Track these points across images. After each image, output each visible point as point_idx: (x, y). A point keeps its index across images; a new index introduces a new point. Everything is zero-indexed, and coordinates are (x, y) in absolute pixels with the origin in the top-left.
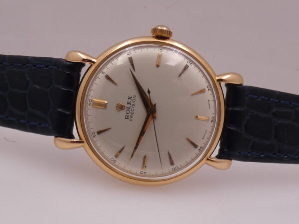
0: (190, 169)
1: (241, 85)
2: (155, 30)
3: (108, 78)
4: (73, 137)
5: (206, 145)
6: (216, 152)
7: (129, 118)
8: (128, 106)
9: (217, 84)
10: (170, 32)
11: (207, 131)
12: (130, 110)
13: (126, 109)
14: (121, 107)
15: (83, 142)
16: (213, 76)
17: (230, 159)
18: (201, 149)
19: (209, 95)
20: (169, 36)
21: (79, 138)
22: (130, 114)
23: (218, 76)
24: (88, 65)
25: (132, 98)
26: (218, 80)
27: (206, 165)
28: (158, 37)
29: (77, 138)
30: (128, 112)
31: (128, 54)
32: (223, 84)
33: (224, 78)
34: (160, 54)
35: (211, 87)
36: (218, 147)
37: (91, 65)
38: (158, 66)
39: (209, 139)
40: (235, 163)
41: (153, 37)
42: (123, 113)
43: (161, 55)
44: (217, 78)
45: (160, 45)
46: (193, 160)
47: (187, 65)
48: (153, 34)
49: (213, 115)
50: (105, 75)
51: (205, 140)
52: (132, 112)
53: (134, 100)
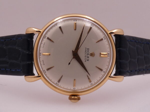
0: (49, 25)
1: (25, 76)
2: (79, 99)
3: (101, 70)
5: (42, 40)
7: (87, 50)
8: (88, 56)
11: (43, 48)
12: (87, 54)
13: (89, 54)
14: (92, 55)
22: (87, 51)
25: (87, 60)
30: (88, 53)
31: (92, 84)
34: (74, 86)
35: (44, 72)
37: (110, 75)
38: (75, 80)
39: (41, 43)
40: (24, 33)
42: (90, 52)
45: (75, 91)
47: (59, 83)
48: (79, 97)
49: (40, 57)
50: (103, 71)
51: (43, 42)
52: (86, 53)
53: (85, 59)
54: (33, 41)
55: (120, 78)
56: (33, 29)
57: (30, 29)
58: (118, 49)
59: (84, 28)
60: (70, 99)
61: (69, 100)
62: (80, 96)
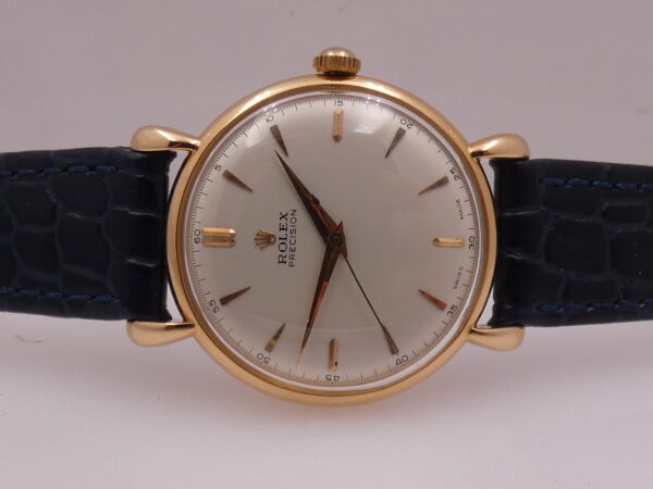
0: (436, 358)
1: (525, 159)
2: (320, 61)
3: (230, 177)
4: (168, 318)
5: (463, 300)
6: (488, 314)
7: (287, 259)
8: (282, 234)
9: (473, 162)
10: (354, 60)
11: (461, 269)
12: (287, 242)
13: (278, 242)
14: (266, 240)
15: (192, 326)
16: (461, 146)
17: (520, 325)
18: (455, 311)
19: (456, 189)
20: (353, 70)
21: (181, 318)
22: (288, 253)
23: (472, 145)
24: (182, 154)
25: (289, 217)
26: (474, 155)
27: (468, 344)
28: (329, 75)
29: (177, 318)
30: (283, 247)
31: (268, 121)
32: (485, 161)
33: (486, 147)
35: (460, 172)
36: (491, 302)
37: (190, 154)
38: (337, 138)
39: (468, 286)
41: (319, 76)
42: (273, 251)
43: (342, 112)
44: (471, 150)
45: (337, 92)
46: (439, 337)
47: (401, 129)
48: (319, 70)
50: (222, 171)
51: (461, 289)
52: (293, 247)
53: (293, 220)
60: (355, 63)
61: (357, 58)
62: (315, 72)
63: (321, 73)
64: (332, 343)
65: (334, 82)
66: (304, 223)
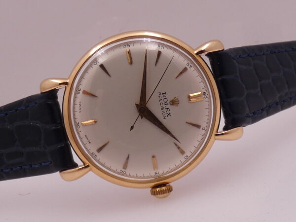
0: (81, 67)
2: (170, 190)
3: (198, 126)
5: (75, 98)
6: (60, 95)
7: (162, 95)
8: (167, 106)
9: (88, 163)
10: (155, 195)
11: (80, 112)
12: (164, 103)
13: (168, 102)
14: (174, 102)
17: (42, 93)
18: (78, 92)
20: (154, 190)
22: (163, 98)
25: (166, 115)
28: (164, 185)
30: (165, 100)
31: (187, 156)
35: (92, 156)
36: (60, 100)
37: (217, 132)
38: (153, 157)
39: (74, 105)
40: (37, 92)
41: (168, 183)
42: (170, 98)
43: (154, 169)
45: (158, 178)
46: (82, 77)
47: (126, 169)
49: (79, 130)
50: (202, 127)
51: (78, 102)
52: (161, 102)
53: (164, 114)
54: (57, 104)
55: (236, 131)
56: (53, 82)
57: (47, 82)
58: (220, 79)
59: (146, 56)
60: (154, 193)
61: (153, 196)
62: (170, 184)
63: (168, 185)
64: (131, 63)
65: (161, 182)
66: (159, 114)
